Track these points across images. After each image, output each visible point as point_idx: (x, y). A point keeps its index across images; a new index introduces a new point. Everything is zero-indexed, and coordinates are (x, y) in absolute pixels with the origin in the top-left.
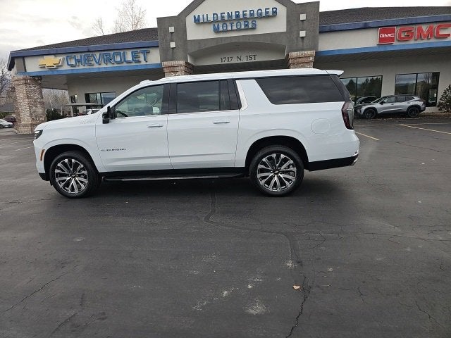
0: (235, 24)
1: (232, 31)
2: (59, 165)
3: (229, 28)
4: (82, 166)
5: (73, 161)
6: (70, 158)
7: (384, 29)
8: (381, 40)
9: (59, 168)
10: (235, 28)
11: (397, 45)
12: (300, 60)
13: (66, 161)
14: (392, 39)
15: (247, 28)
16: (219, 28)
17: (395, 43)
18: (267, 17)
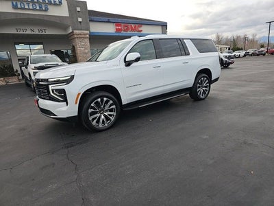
0: (31, 4)
1: (29, 9)
2: (92, 105)
3: (26, 7)
4: (111, 102)
5: (105, 99)
6: (102, 97)
7: (118, 24)
8: (116, 29)
9: (92, 108)
10: (31, 7)
11: (123, 33)
12: (81, 36)
13: (99, 100)
14: (121, 30)
15: (41, 10)
16: (17, 5)
17: (123, 32)
18: (55, 4)
